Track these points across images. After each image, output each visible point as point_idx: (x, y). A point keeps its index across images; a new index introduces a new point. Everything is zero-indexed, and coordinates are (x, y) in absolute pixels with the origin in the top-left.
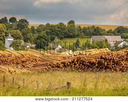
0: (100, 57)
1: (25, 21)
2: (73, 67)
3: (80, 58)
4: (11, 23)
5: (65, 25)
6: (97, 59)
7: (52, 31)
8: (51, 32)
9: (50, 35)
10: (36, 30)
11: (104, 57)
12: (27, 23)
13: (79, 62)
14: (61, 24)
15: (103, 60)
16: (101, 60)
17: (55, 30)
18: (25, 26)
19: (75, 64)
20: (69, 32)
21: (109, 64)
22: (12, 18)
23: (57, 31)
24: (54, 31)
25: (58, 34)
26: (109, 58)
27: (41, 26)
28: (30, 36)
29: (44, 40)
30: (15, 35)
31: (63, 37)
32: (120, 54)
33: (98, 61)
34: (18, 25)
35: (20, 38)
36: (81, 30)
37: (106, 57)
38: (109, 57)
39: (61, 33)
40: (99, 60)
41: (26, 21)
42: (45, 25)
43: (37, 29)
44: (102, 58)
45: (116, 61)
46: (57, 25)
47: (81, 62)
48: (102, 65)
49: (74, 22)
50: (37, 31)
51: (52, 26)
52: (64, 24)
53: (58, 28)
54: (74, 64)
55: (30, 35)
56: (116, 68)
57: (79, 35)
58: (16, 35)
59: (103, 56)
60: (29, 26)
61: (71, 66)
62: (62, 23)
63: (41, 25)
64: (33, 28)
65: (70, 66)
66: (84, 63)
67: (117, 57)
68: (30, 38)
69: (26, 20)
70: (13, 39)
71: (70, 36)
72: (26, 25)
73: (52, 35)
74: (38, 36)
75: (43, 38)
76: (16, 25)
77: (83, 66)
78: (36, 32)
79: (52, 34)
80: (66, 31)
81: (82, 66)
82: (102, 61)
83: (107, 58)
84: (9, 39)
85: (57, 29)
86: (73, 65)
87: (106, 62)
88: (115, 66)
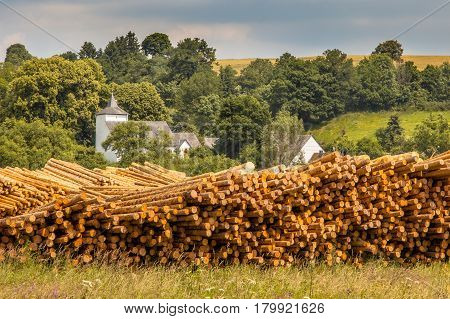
0: (180, 199)
1: (200, 48)
2: (51, 244)
3: (84, 205)
4: (150, 57)
5: (351, 61)
6: (166, 209)
7: (298, 85)
8: (292, 90)
9: (290, 99)
10: (240, 81)
11: (200, 199)
12: (210, 53)
13: (82, 221)
14: (333, 55)
15: (194, 209)
16: (186, 211)
17: (310, 80)
18: (200, 67)
19: (60, 232)
20: (365, 86)
21: (227, 226)
22: (154, 36)
23: (318, 82)
24: (305, 85)
25: (322, 94)
26: (224, 202)
27: (257, 63)
28: (210, 106)
29: (248, 121)
30: (136, 102)
31: (342, 106)
32: (282, 184)
33: (168, 217)
34: (173, 64)
35: (155, 115)
36: (415, 78)
37: (206, 199)
38: (222, 196)
39: (334, 90)
40: (176, 212)
41: (203, 46)
42: (273, 62)
43: (241, 79)
44: (189, 202)
45: (261, 213)
46: (319, 59)
47: (94, 222)
48: (195, 232)
49: (399, 46)
50: (243, 86)
51: (297, 65)
52: (344, 56)
53: (322, 70)
54: (53, 228)
55: (212, 101)
56: (269, 243)
57: (406, 100)
58: (141, 100)
59: (194, 194)
60: (217, 64)
61: (44, 239)
62: (336, 52)
63: (258, 61)
64: (227, 72)
65: (37, 239)
66: (108, 227)
67: (269, 197)
68: (209, 114)
69: (204, 44)
70: (124, 119)
71: (369, 102)
72: (203, 60)
73: (295, 99)
74: (226, 105)
75: (245, 114)
76: (167, 61)
77: (103, 239)
78: (238, 88)
79: (298, 98)
80: (354, 82)
81: (96, 237)
82: (191, 214)
83: (214, 201)
84: (109, 118)
85: (316, 78)
86: (52, 237)
87: (212, 220)
88: (262, 237)
